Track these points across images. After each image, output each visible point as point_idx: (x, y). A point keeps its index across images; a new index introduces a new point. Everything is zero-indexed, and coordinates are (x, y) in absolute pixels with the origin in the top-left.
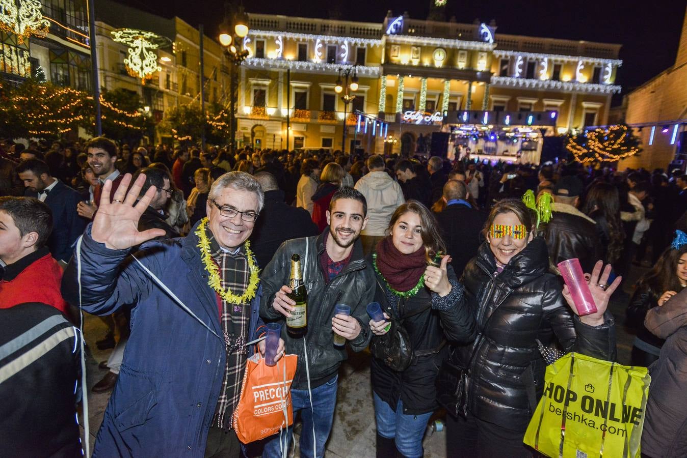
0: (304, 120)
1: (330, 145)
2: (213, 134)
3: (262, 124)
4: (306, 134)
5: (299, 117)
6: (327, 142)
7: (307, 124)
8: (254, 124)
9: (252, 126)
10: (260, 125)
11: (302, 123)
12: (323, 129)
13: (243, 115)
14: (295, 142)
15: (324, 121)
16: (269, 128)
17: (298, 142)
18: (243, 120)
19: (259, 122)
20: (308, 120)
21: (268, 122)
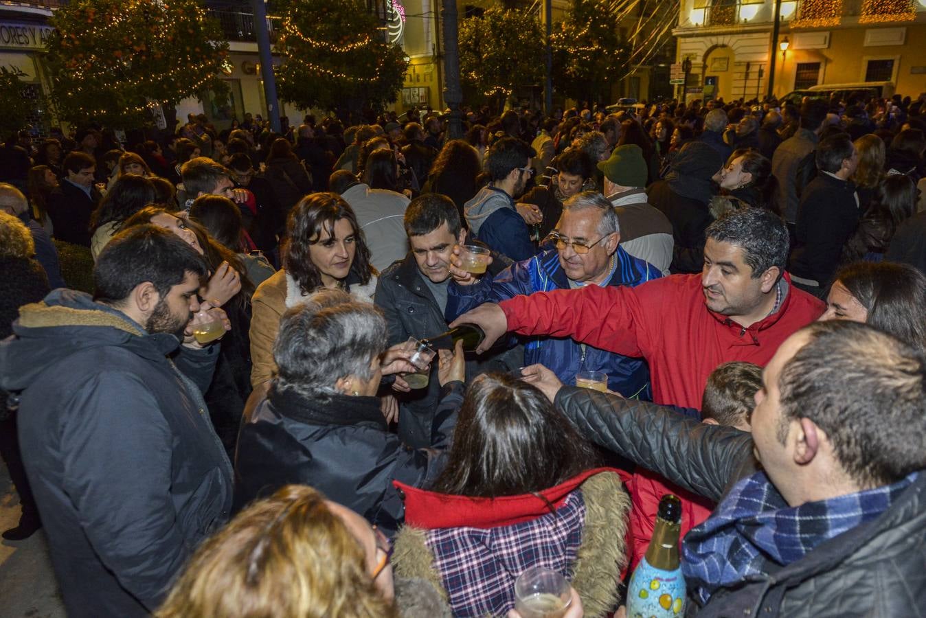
0: (825, 22)
1: (886, 75)
2: (570, 75)
3: (726, 42)
4: (826, 53)
5: (814, 17)
6: (878, 69)
7: (832, 30)
8: (710, 45)
9: (705, 49)
10: (724, 46)
11: (820, 29)
12: (870, 39)
13: (688, 29)
14: (798, 75)
15: (877, 19)
16: (741, 50)
17: (807, 74)
18: (688, 40)
19: (721, 40)
20: (836, 21)
21: (740, 36)
